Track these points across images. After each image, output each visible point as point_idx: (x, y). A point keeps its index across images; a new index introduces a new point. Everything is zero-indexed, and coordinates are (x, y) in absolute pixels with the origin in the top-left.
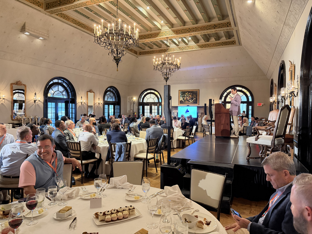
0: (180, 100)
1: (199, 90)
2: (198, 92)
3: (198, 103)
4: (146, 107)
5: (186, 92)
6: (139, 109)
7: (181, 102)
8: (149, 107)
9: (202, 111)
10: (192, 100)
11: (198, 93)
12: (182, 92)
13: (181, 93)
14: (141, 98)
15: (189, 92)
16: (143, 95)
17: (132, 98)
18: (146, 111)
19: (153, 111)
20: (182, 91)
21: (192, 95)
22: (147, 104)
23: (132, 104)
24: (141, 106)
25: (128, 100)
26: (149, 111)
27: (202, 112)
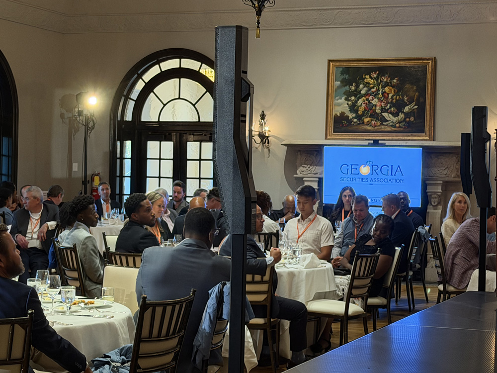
0: (337, 111)
1: (434, 60)
2: (429, 69)
3: (427, 128)
4: (152, 147)
5: (369, 71)
6: (114, 160)
7: (340, 125)
8: (168, 148)
9: (449, 170)
10: (395, 115)
11: (429, 76)
12: (346, 70)
13: (342, 73)
14: (127, 98)
15: (382, 71)
16: (140, 85)
17: (78, 97)
18: (152, 168)
19: (192, 169)
20: (345, 64)
21: (399, 89)
22: (162, 131)
23: (77, 130)
24: (128, 144)
25: (57, 110)
26: (168, 168)
27: (451, 179)
